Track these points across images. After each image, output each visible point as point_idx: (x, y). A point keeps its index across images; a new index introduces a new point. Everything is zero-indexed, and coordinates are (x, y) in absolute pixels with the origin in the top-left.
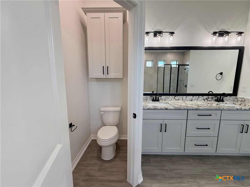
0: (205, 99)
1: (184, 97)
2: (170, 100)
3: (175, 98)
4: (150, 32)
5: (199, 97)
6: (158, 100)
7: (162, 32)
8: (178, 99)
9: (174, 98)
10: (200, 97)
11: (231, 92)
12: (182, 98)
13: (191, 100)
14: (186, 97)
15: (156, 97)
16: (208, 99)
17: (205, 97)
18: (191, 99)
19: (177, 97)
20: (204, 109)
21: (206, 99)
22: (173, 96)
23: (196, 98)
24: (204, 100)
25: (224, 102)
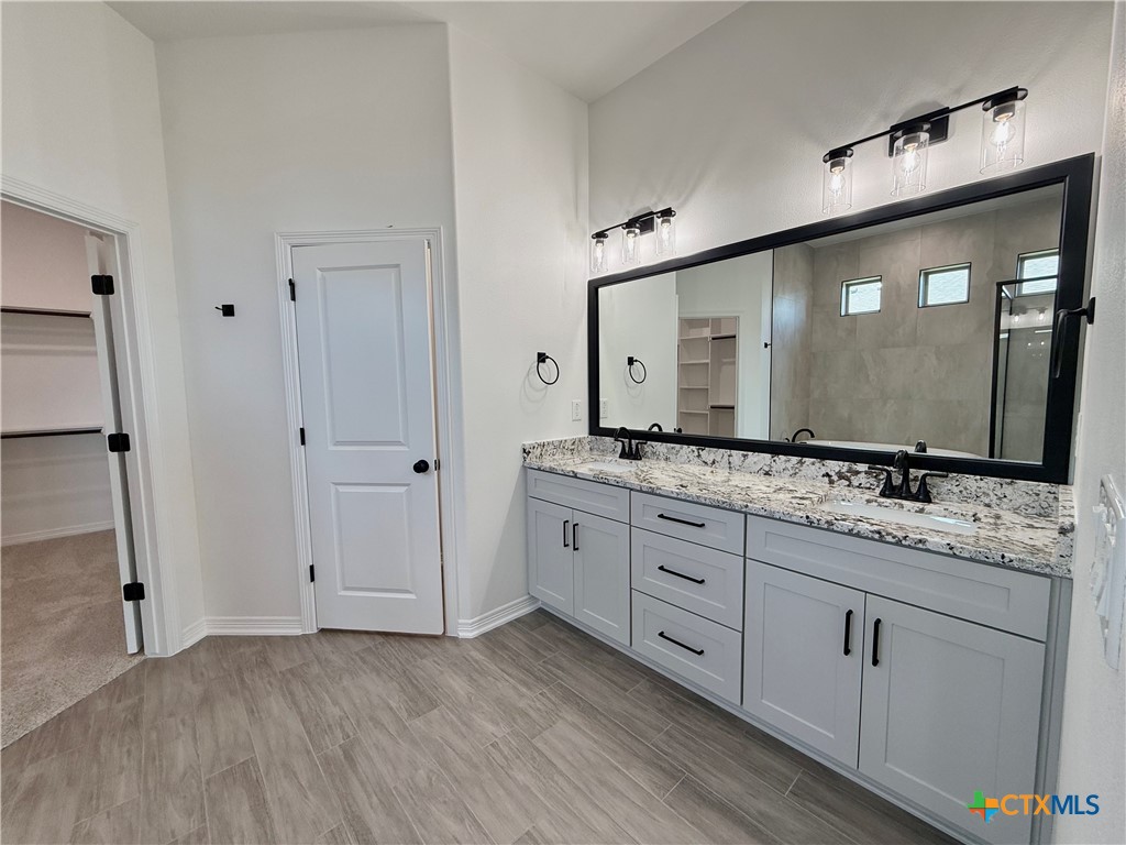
0: (835, 478)
1: (737, 455)
2: (683, 460)
3: (699, 456)
5: (801, 463)
6: (637, 457)
8: (714, 462)
9: (696, 454)
10: (808, 461)
11: (1037, 461)
12: (726, 458)
13: (767, 474)
14: (745, 456)
15: (630, 444)
16: (848, 479)
17: (834, 466)
18: (767, 469)
19: (709, 454)
21: (841, 476)
22: (694, 448)
23: (789, 465)
24: (831, 482)
25: (930, 501)
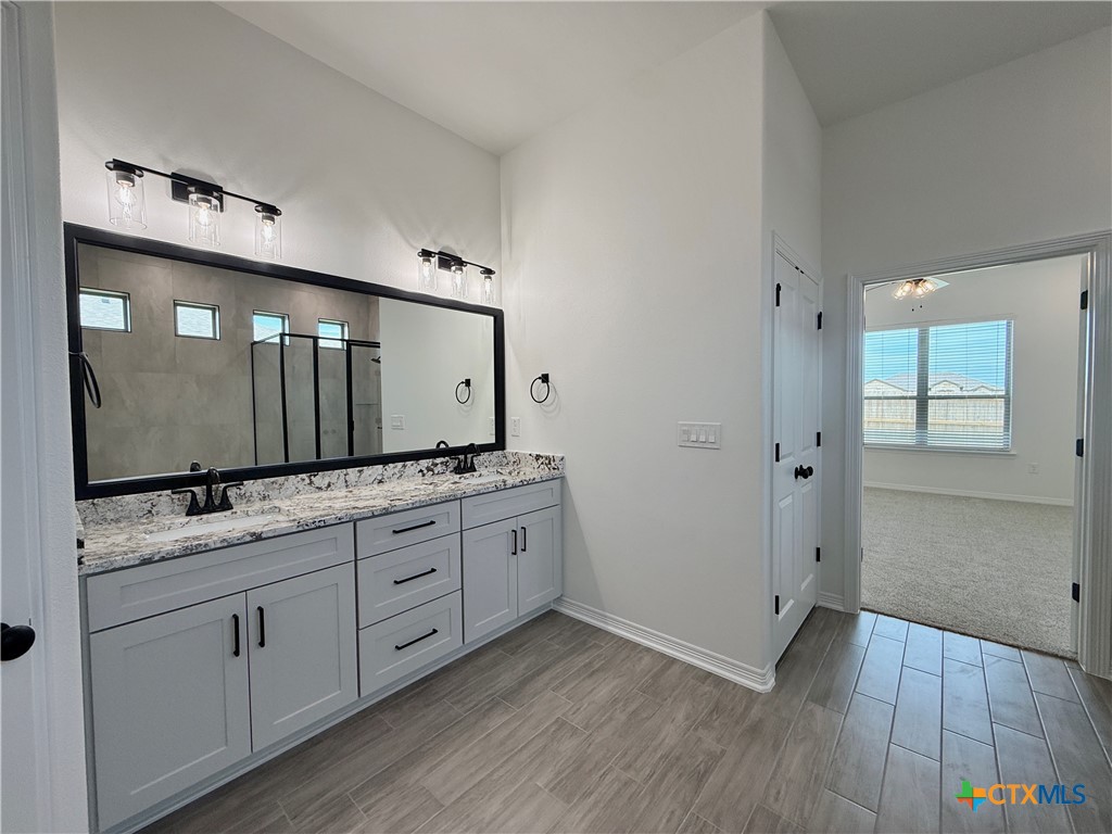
0: (425, 472)
1: (353, 472)
2: (289, 492)
3: (311, 483)
4: (141, 169)
5: (404, 466)
6: (225, 505)
7: (219, 189)
8: (329, 485)
9: (307, 481)
10: (409, 463)
11: (492, 440)
12: (342, 478)
13: (380, 482)
14: (360, 471)
15: (209, 491)
16: (432, 470)
17: (424, 463)
18: (380, 478)
19: (321, 479)
20: (411, 506)
21: (429, 469)
22: (304, 476)
23: (396, 470)
24: (424, 475)
25: (475, 470)
